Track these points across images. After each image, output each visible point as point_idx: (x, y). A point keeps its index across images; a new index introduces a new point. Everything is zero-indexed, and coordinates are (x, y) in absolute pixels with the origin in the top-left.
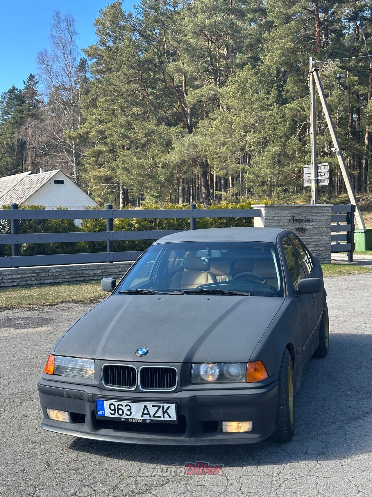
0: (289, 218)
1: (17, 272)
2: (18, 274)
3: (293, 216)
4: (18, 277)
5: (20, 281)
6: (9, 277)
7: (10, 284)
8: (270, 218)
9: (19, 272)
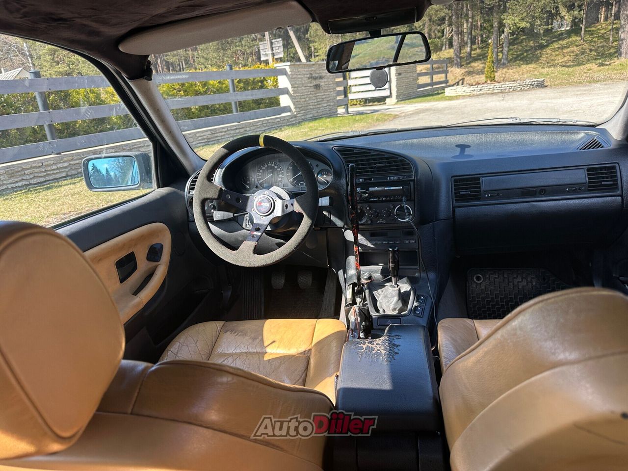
0: (308, 76)
1: (62, 159)
2: (64, 162)
3: (311, 74)
4: (64, 166)
5: (68, 171)
6: (54, 167)
7: (58, 176)
8: (294, 77)
9: (65, 159)
